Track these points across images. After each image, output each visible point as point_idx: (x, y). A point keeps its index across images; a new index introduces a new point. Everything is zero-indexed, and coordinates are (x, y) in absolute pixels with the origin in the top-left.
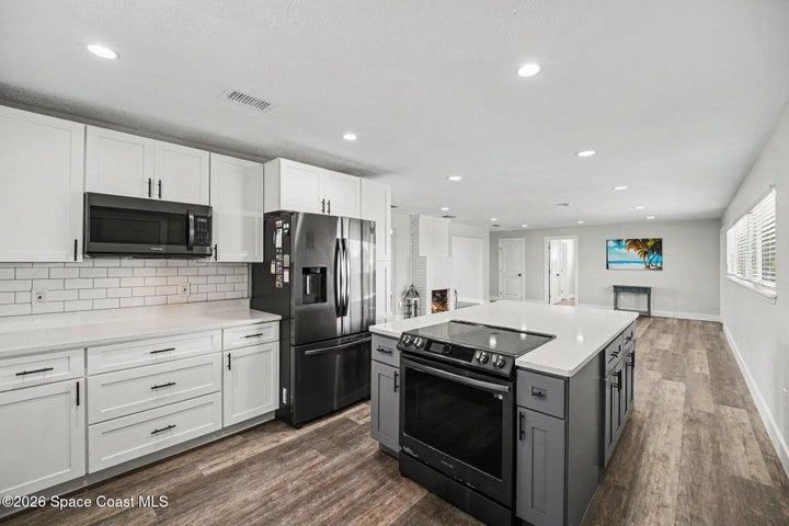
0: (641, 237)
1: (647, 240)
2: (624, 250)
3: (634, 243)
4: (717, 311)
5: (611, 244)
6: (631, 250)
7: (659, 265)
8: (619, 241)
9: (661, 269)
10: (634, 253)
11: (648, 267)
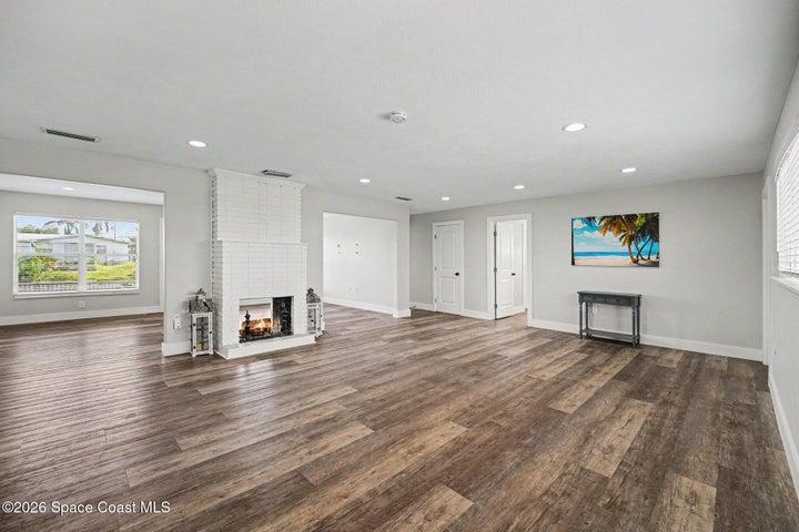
0: (623, 211)
1: (634, 217)
2: (597, 234)
3: (613, 222)
4: (757, 342)
5: (579, 224)
6: (610, 234)
7: (653, 258)
8: (590, 220)
9: (656, 264)
10: (613, 240)
11: (636, 262)
